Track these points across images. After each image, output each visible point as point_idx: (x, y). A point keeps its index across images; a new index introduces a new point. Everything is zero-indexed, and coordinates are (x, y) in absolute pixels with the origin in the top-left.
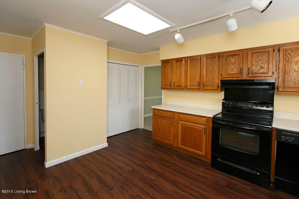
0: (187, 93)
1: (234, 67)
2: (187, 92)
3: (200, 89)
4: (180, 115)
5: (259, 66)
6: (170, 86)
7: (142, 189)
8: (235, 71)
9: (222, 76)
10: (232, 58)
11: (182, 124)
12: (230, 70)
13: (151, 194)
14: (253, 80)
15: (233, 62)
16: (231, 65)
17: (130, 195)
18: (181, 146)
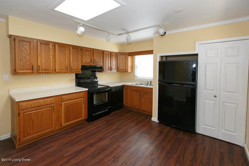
0: (43, 77)
1: (89, 58)
2: (43, 75)
3: (67, 72)
4: (62, 97)
5: (98, 59)
6: (33, 71)
7: (105, 156)
8: (89, 61)
9: (82, 62)
10: (88, 52)
11: (65, 104)
12: (87, 60)
13: (112, 150)
14: (96, 66)
15: (88, 54)
16: (87, 56)
17: (112, 163)
18: (65, 124)
